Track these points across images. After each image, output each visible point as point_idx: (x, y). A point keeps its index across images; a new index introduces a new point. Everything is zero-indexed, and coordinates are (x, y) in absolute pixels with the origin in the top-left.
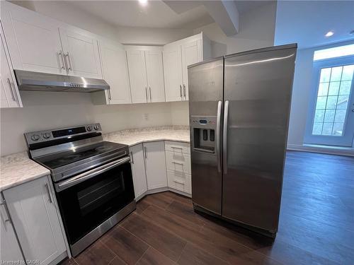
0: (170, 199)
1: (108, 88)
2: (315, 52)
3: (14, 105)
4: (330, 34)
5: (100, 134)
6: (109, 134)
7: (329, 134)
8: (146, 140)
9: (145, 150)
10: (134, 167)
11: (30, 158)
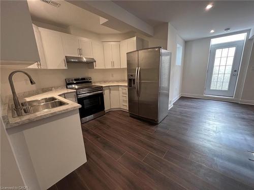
0: (120, 113)
1: (95, 62)
2: (212, 40)
3: (65, 68)
4: (212, 31)
5: (91, 82)
6: (95, 82)
7: (220, 89)
8: (110, 85)
9: (110, 90)
10: (105, 96)
11: (67, 88)
